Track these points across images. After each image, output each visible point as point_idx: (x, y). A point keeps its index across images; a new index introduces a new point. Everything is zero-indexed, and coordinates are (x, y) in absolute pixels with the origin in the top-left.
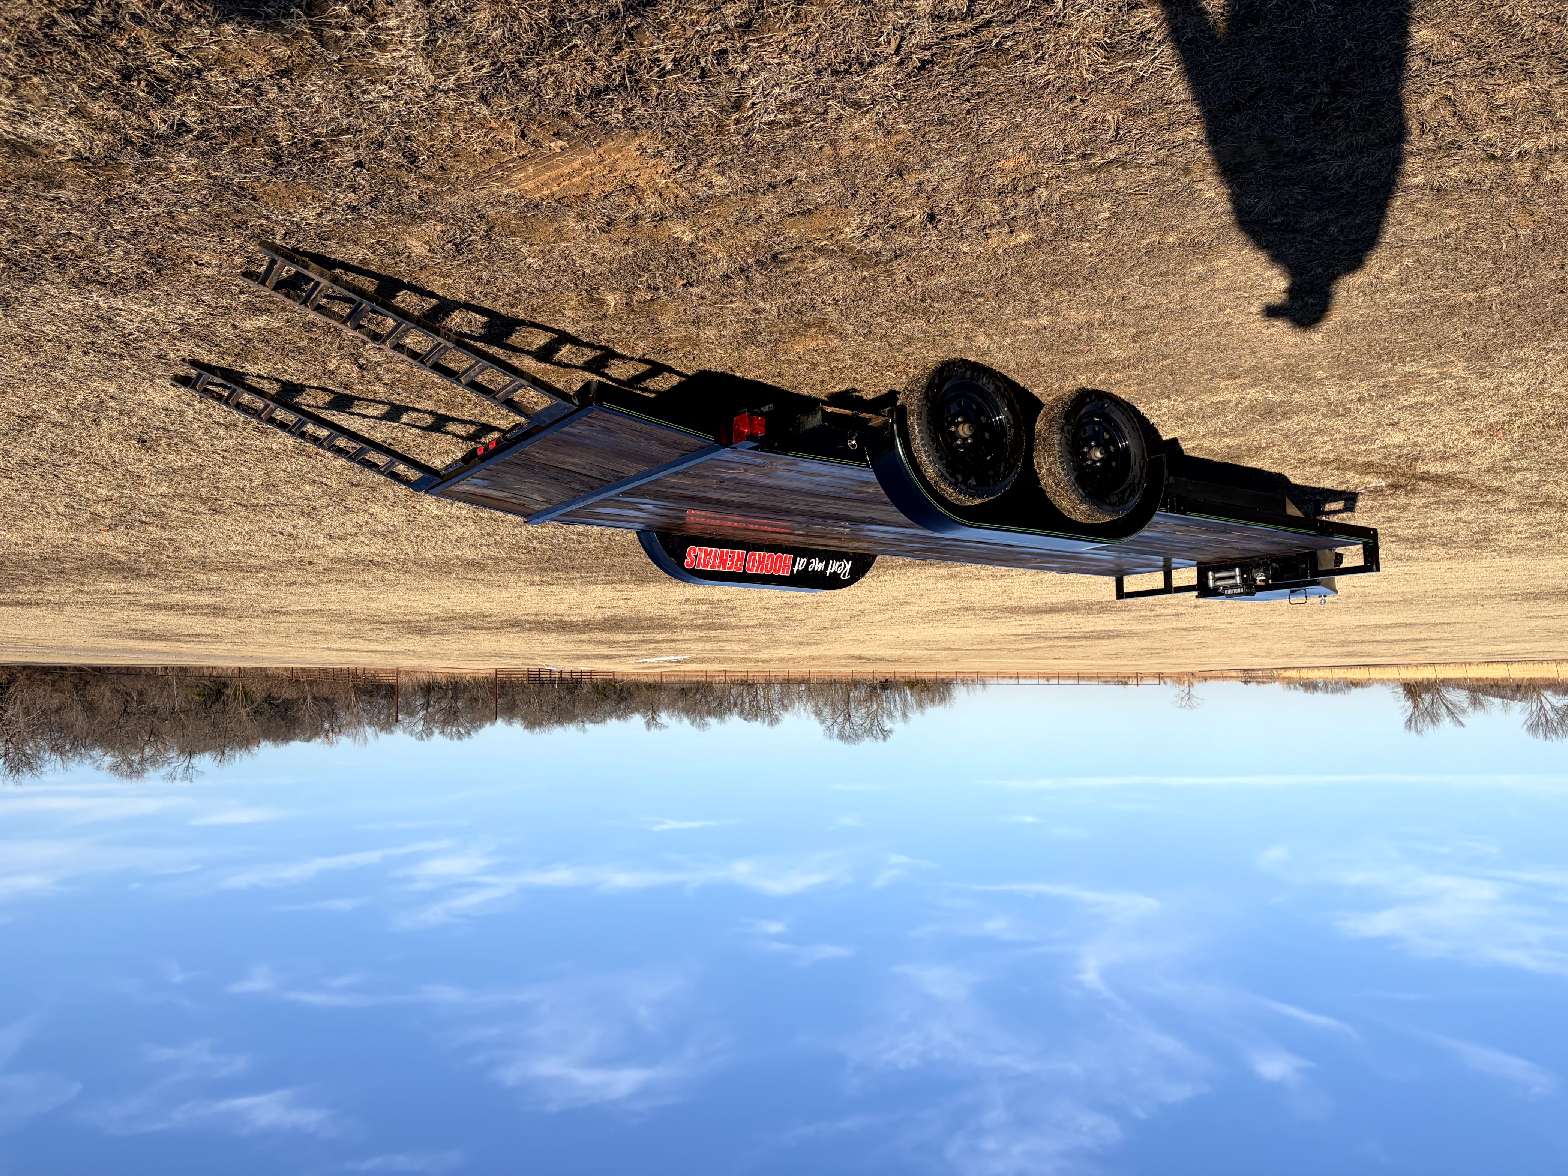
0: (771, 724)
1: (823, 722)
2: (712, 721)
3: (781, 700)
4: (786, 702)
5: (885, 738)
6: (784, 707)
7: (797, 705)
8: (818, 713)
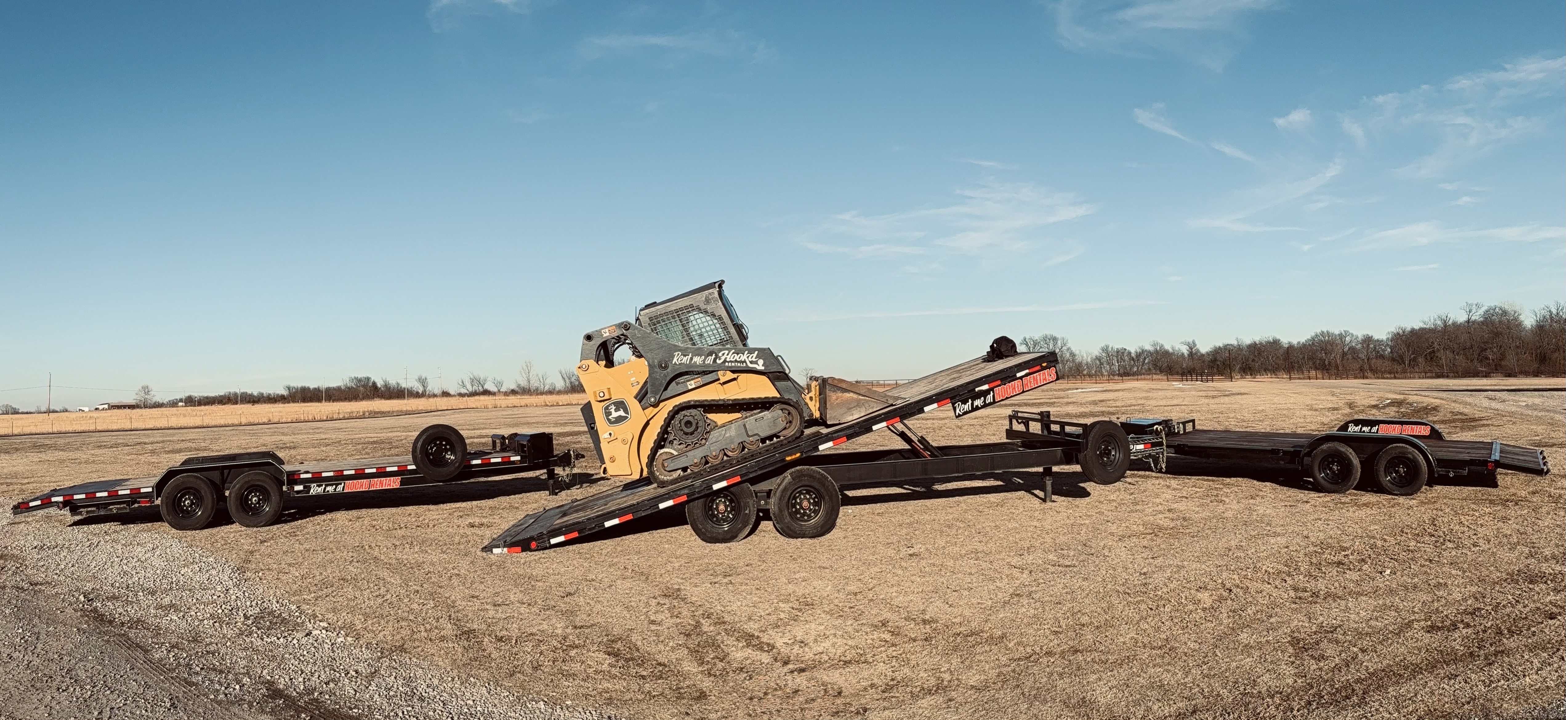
0: (1107, 347)
1: (1068, 349)
2: (1149, 347)
3: (1101, 364)
4: (1098, 362)
6: (1099, 359)
7: (1089, 360)
8: (1073, 355)
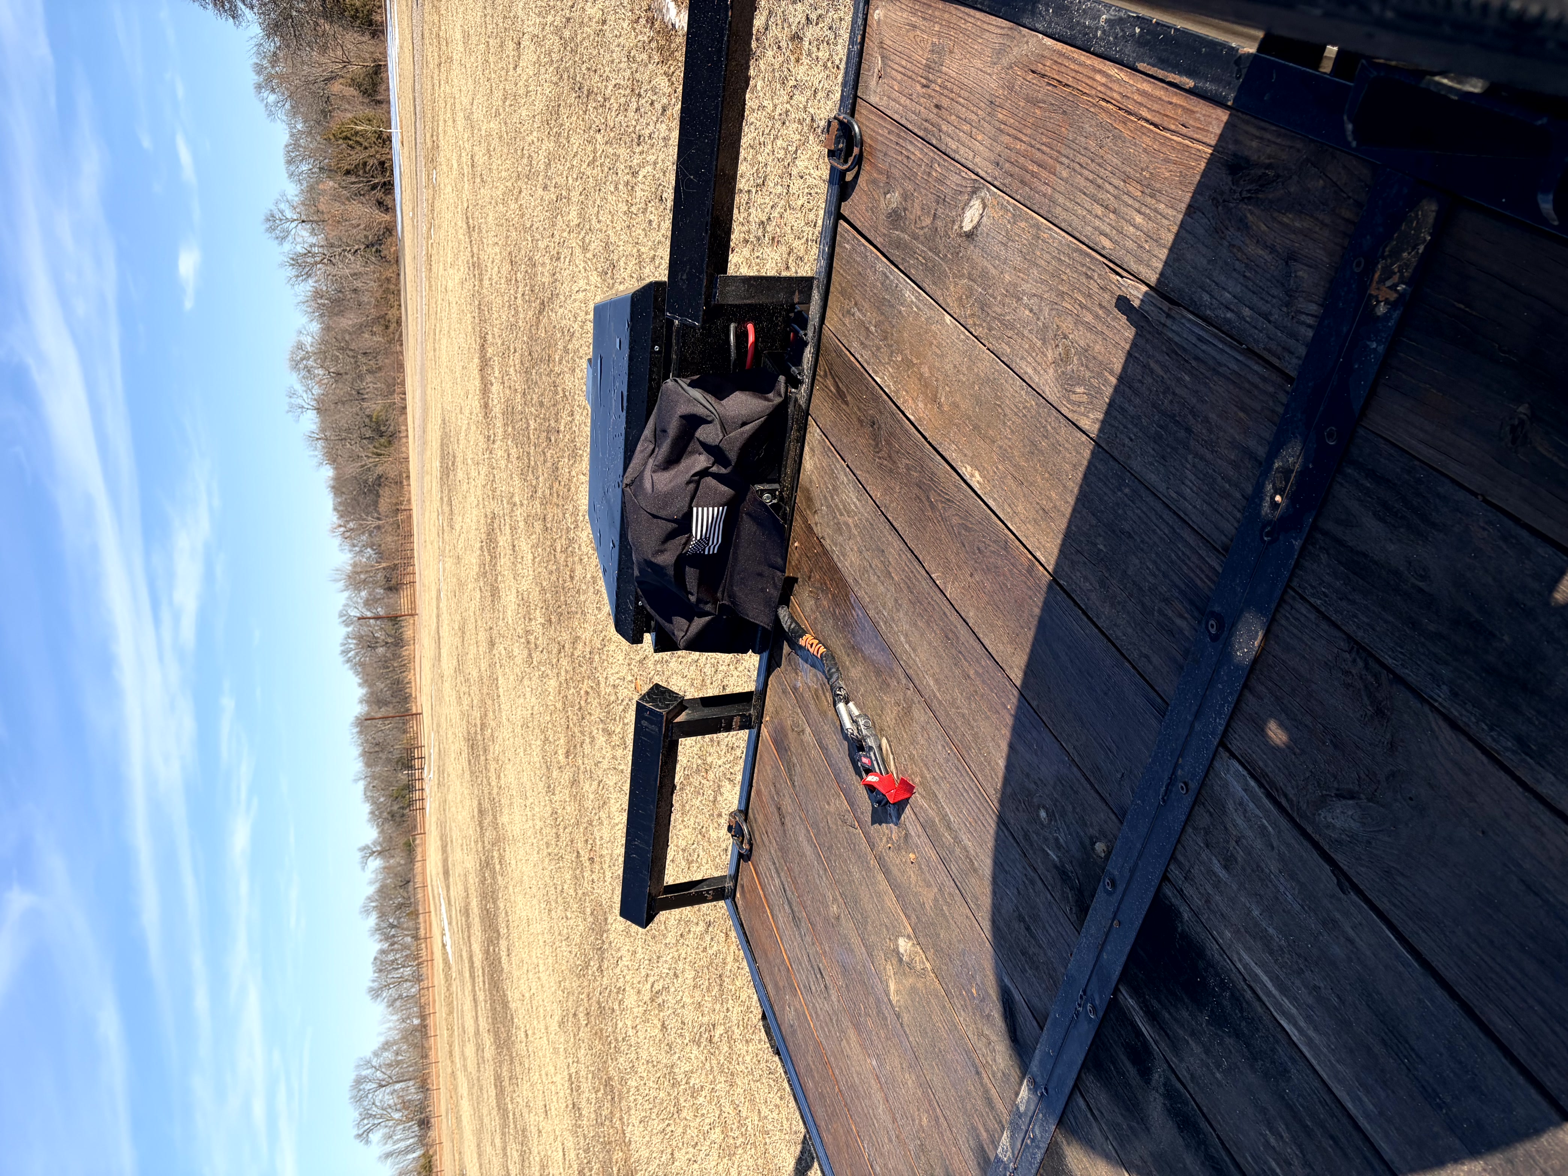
0: (371, 990)
1: (376, 1054)
3: (400, 997)
4: (398, 1003)
5: (359, 1136)
6: (391, 1004)
7: (395, 1018)
8: (386, 1046)
